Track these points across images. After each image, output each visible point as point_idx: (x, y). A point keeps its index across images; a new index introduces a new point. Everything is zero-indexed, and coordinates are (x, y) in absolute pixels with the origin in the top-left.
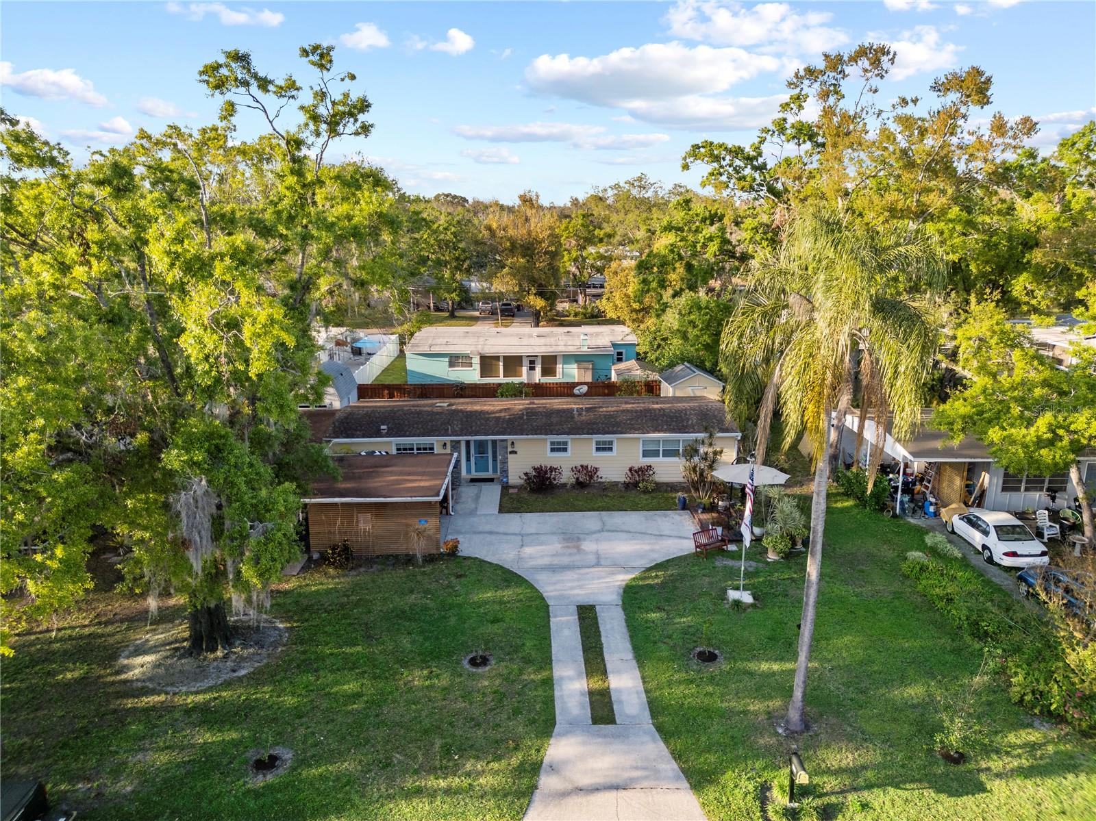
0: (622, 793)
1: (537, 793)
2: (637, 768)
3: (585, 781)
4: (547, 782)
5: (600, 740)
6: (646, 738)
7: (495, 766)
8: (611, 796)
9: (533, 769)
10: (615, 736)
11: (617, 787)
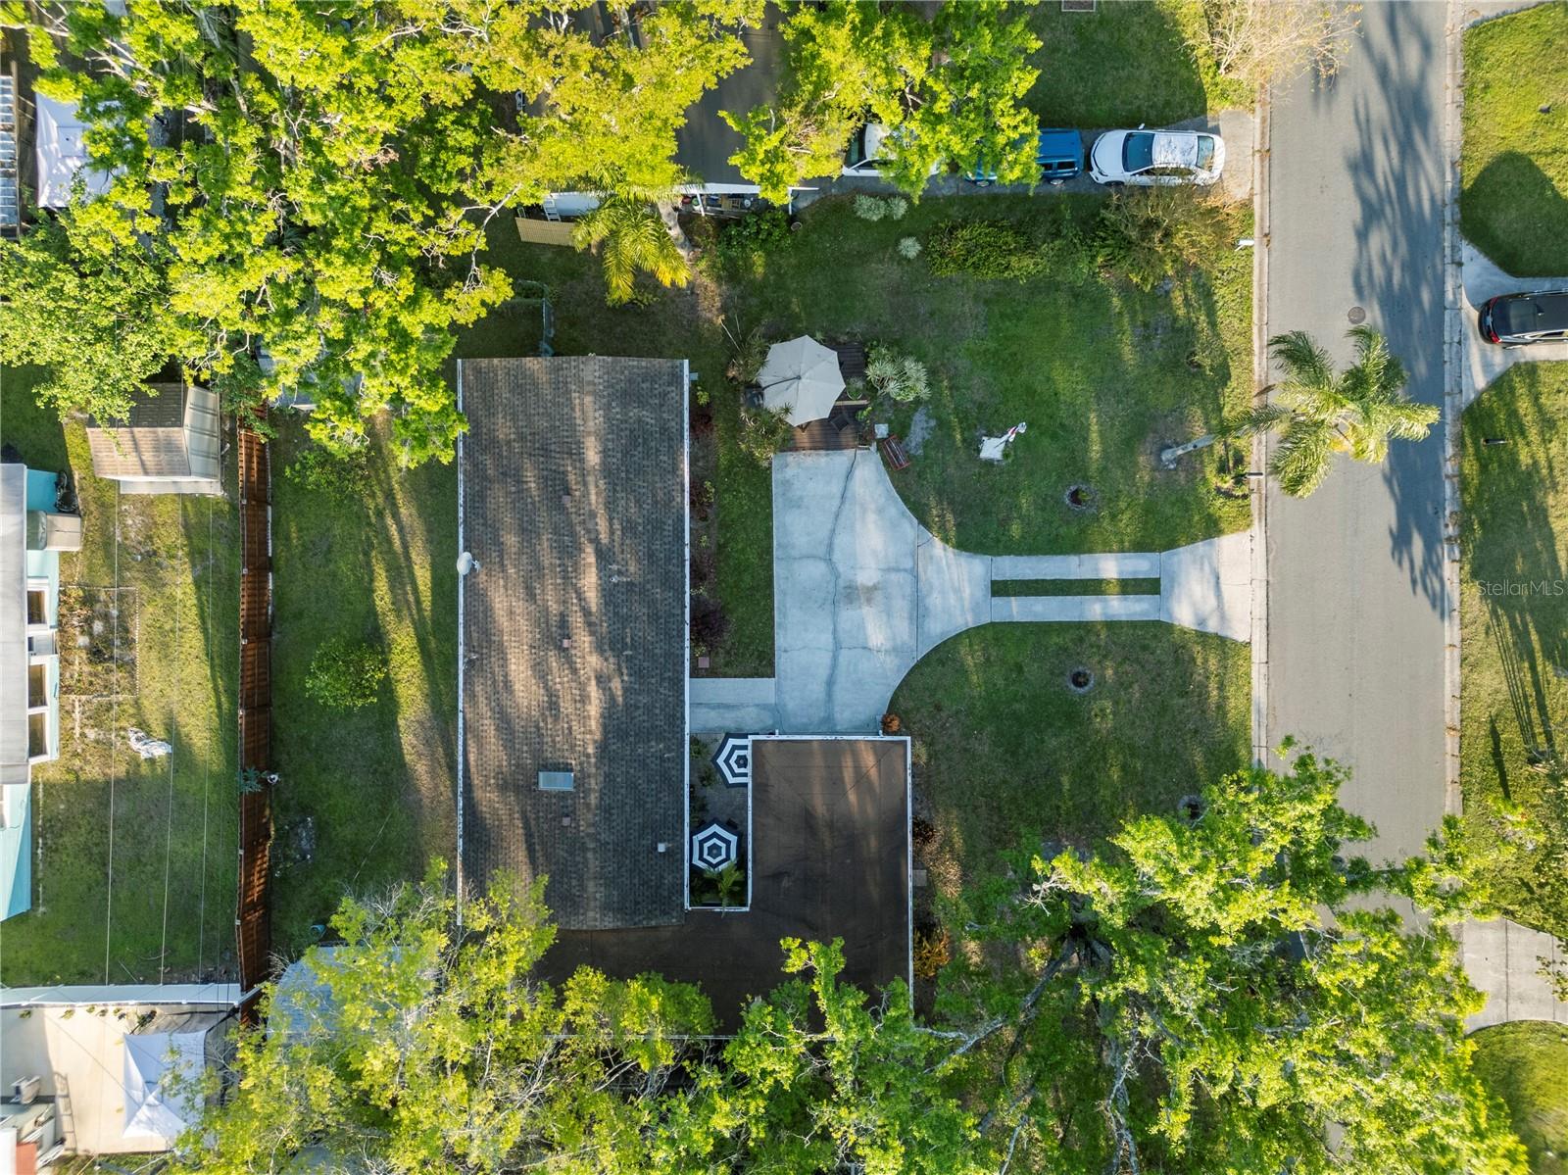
0: (1222, 580)
1: (1221, 633)
2: (1202, 569)
3: (1212, 602)
4: (1212, 627)
5: (1176, 590)
6: (1175, 559)
7: (1199, 661)
8: (1224, 587)
9: (1203, 636)
10: (1172, 580)
11: (1218, 583)
